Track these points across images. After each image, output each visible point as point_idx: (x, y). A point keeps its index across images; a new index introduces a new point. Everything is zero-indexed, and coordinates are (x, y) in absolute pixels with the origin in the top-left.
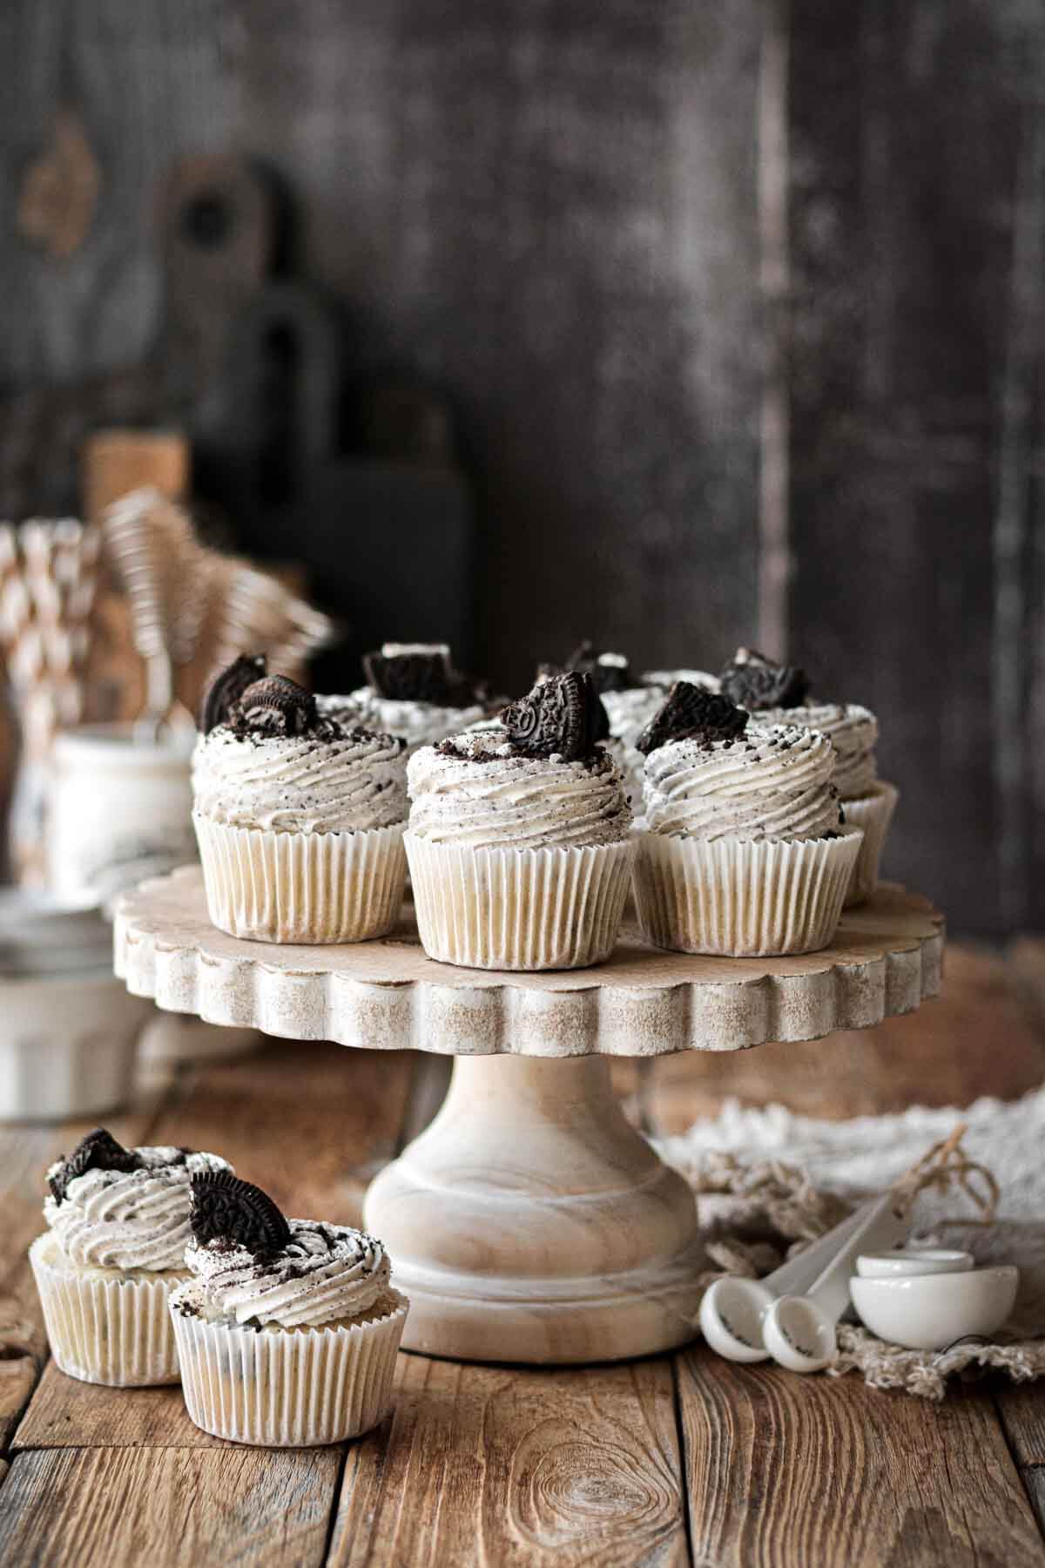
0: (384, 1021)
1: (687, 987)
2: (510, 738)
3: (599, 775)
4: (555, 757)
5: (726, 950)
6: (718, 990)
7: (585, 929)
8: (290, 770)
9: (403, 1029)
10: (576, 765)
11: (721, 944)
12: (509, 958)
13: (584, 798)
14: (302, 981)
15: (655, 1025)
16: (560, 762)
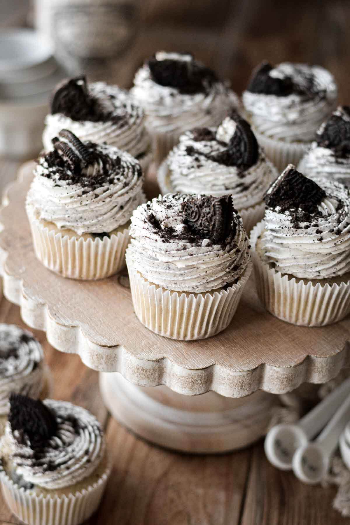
0: (103, 361)
1: (262, 366)
2: (185, 222)
3: (229, 252)
4: (205, 241)
5: (293, 321)
6: (279, 370)
7: (214, 323)
8: (72, 203)
9: (112, 365)
10: (216, 247)
11: (290, 317)
12: (172, 334)
13: (220, 265)
14: (65, 329)
15: (242, 386)
16: (208, 245)
